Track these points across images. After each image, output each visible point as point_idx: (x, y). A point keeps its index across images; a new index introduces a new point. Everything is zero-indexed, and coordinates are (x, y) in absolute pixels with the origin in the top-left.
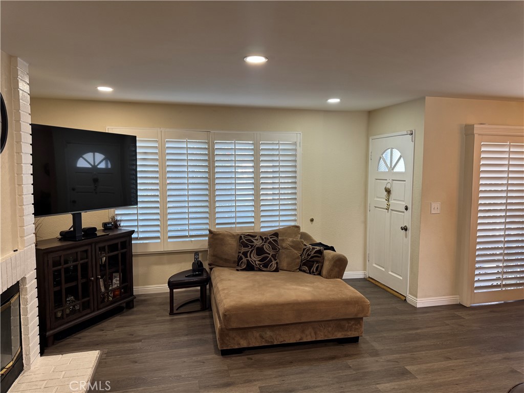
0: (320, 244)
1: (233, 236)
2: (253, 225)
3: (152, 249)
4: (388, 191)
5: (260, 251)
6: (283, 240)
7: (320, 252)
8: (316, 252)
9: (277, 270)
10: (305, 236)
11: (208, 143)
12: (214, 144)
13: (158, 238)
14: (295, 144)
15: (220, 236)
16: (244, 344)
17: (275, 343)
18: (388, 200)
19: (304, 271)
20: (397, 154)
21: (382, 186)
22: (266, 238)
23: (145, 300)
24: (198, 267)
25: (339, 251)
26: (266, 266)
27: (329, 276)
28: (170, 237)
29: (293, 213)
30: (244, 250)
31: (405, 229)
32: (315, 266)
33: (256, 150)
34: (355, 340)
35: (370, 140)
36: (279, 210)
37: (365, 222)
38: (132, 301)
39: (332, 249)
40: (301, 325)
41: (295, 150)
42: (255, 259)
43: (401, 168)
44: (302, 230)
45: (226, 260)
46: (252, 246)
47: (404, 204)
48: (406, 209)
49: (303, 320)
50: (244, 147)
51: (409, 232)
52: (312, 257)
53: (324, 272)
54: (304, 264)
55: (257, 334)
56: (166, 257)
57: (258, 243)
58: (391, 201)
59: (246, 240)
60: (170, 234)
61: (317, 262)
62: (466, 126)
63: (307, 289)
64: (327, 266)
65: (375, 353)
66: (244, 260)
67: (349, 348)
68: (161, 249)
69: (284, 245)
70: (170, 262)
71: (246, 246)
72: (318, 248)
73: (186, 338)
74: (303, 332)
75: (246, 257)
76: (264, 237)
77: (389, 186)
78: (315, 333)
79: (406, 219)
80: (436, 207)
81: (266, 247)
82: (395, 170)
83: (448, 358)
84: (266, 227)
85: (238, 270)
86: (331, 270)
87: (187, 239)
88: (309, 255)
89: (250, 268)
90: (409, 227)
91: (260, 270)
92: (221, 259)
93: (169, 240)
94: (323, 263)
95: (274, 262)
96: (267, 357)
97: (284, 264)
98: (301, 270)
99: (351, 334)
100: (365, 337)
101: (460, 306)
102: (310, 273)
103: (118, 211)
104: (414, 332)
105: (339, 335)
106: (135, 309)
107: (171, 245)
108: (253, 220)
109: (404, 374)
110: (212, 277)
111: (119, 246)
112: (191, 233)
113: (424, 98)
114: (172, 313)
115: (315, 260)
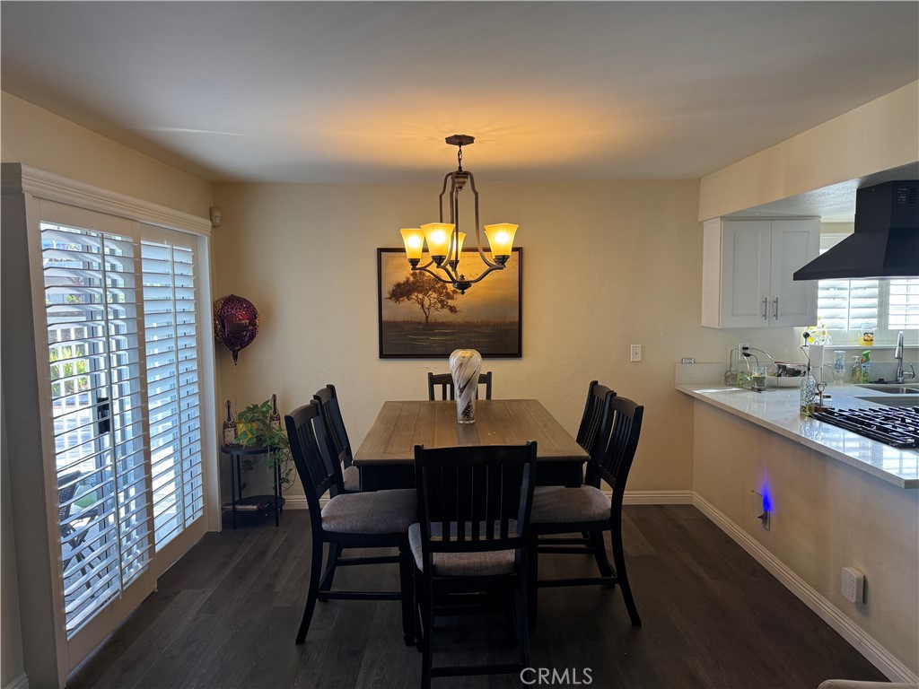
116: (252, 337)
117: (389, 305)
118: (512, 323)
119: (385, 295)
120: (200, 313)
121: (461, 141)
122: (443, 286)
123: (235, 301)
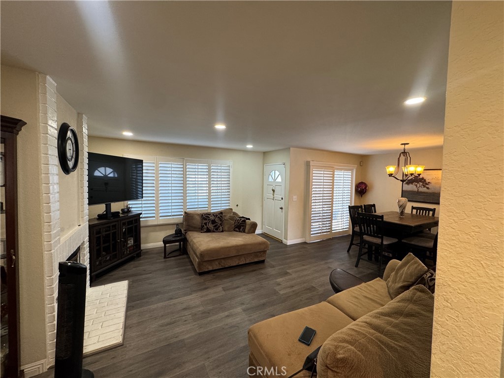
0: (243, 217)
1: (198, 215)
2: (207, 209)
3: (150, 223)
4: (274, 191)
5: (213, 222)
6: (225, 216)
7: (244, 221)
8: (242, 221)
9: (222, 231)
10: (235, 213)
11: (183, 165)
12: (186, 165)
13: (154, 217)
14: (229, 166)
15: (191, 215)
16: (210, 268)
17: (226, 267)
18: (273, 195)
19: (237, 231)
20: (277, 173)
21: (271, 188)
22: (217, 215)
23: (147, 252)
24: (178, 232)
25: (252, 220)
26: (217, 229)
27: (249, 233)
28: (161, 216)
29: (228, 202)
30: (204, 221)
32: (242, 228)
33: (209, 169)
34: (263, 262)
35: (265, 166)
36: (221, 201)
37: (262, 206)
38: (140, 252)
39: (249, 219)
40: (238, 256)
41: (229, 169)
42: (211, 226)
43: (279, 180)
44: (233, 211)
45: (195, 228)
46: (209, 219)
47: (281, 197)
48: (282, 199)
49: (240, 254)
50: (202, 167)
51: (283, 210)
52: (240, 224)
53: (246, 231)
54: (236, 227)
55: (217, 263)
56: (158, 227)
57: (212, 218)
58: (275, 196)
59: (205, 217)
60: (160, 215)
62: (307, 161)
63: (240, 239)
64: (247, 227)
65: (273, 267)
66: (205, 227)
67: (261, 266)
68: (156, 223)
69: (226, 218)
70: (160, 230)
71: (206, 219)
72: (243, 219)
73: (177, 269)
74: (239, 260)
75: (206, 225)
76: (215, 215)
77: (274, 188)
78: (245, 260)
79: (282, 204)
80: (295, 198)
81: (217, 219)
82: (276, 181)
83: (304, 265)
84: (215, 209)
85: (202, 232)
86: (250, 229)
87: (170, 217)
88: (238, 223)
89: (208, 231)
90: (283, 207)
91: (213, 232)
92: (192, 227)
93: (160, 218)
94: (245, 226)
95: (221, 227)
96: (222, 274)
97: (226, 228)
98: (235, 231)
99: (262, 259)
100: (267, 260)
101: (305, 243)
102: (240, 232)
103: (129, 202)
104: (288, 256)
105: (256, 260)
106: (142, 257)
107: (162, 221)
108: (207, 206)
109: (286, 274)
110: (188, 237)
111: (134, 221)
112: (173, 214)
113: (290, 148)
114: (165, 257)
115: (242, 225)
117: (405, 186)
120: (352, 185)
121: (405, 144)
122: (425, 180)
123: (362, 183)
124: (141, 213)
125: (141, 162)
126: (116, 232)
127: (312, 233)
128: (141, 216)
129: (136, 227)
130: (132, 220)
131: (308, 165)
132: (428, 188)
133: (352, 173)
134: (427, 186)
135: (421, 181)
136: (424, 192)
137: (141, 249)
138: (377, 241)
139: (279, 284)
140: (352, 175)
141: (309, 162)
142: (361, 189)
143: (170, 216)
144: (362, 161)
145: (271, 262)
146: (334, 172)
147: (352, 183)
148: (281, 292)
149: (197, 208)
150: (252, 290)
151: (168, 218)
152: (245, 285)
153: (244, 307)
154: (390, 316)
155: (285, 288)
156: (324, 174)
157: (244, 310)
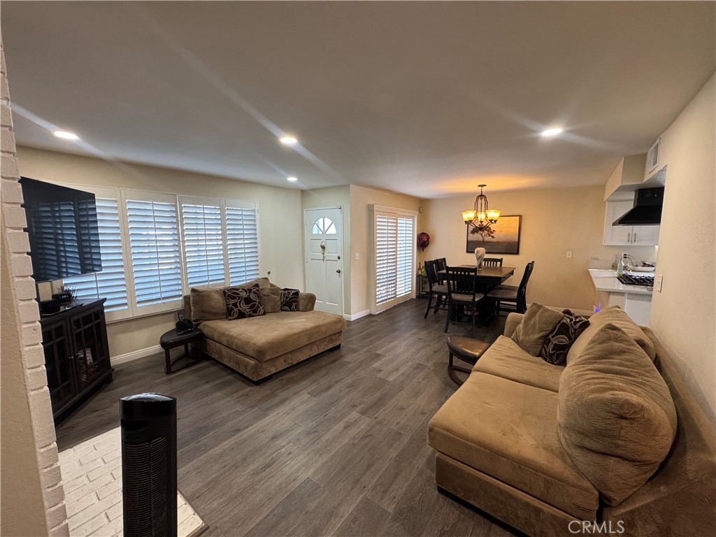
1: (217, 292)
3: (118, 318)
4: (323, 248)
5: (248, 301)
6: (262, 289)
7: (296, 294)
8: (294, 294)
9: (264, 314)
11: (175, 206)
12: (181, 208)
13: (126, 304)
14: (254, 211)
15: (205, 293)
16: (273, 371)
17: (295, 363)
18: (323, 254)
19: (287, 310)
20: (328, 222)
21: (319, 244)
22: (250, 290)
23: (121, 371)
24: (183, 326)
26: (255, 312)
27: (305, 310)
28: (139, 302)
29: (255, 268)
30: (232, 302)
31: (339, 272)
32: (294, 304)
33: (223, 215)
34: (338, 347)
35: (305, 210)
36: (245, 266)
37: (304, 271)
38: (111, 374)
41: (255, 216)
42: (244, 308)
43: (332, 230)
44: (268, 281)
45: (215, 314)
46: (239, 298)
47: (337, 255)
48: (339, 258)
49: (313, 341)
50: (209, 211)
51: (342, 274)
52: (291, 299)
53: (301, 308)
54: (285, 305)
55: (281, 360)
56: (133, 324)
57: (244, 294)
58: (326, 254)
59: (230, 294)
60: (138, 299)
61: (295, 302)
62: (369, 205)
64: (302, 303)
65: (355, 351)
66: (235, 310)
68: (130, 316)
69: (264, 293)
70: (139, 328)
71: (233, 298)
72: (293, 292)
74: (311, 350)
75: (237, 307)
76: (248, 289)
77: (323, 244)
78: (318, 349)
79: (339, 265)
80: (357, 256)
81: (252, 296)
82: (327, 233)
83: (390, 342)
84: (239, 280)
85: (230, 320)
86: (305, 305)
87: (160, 302)
88: (287, 298)
89: (241, 315)
90: (341, 270)
91: (250, 316)
92: (210, 313)
93: (138, 306)
94: (299, 301)
95: (261, 308)
96: (292, 374)
97: (268, 308)
98: (282, 310)
99: (336, 344)
100: (342, 344)
101: (370, 316)
102: (291, 311)
104: (362, 334)
105: (331, 346)
106: (115, 382)
107: (141, 310)
108: (223, 277)
109: (378, 356)
110: (206, 331)
111: (93, 317)
112: (164, 295)
113: (349, 185)
114: (169, 372)
115: (292, 302)
116: (428, 244)
117: (470, 235)
118: (515, 242)
119: (469, 232)
120: (413, 237)
121: (482, 186)
122: (490, 229)
123: (423, 234)
124: (105, 300)
125: (91, 197)
126: (64, 340)
127: (378, 301)
128: (105, 304)
129: (98, 326)
130: (91, 315)
131: (370, 209)
132: (493, 237)
133: (413, 221)
134: (492, 235)
135: (486, 230)
136: (489, 242)
137: (112, 365)
138: (468, 298)
139: (380, 371)
140: (413, 224)
141: (373, 206)
142: (423, 242)
143: (159, 299)
144: (422, 205)
145: (349, 346)
146: (397, 220)
147: (413, 234)
148: (391, 379)
149: (207, 281)
150: (351, 386)
151: (155, 303)
152: (337, 382)
153: (358, 409)
154: (606, 358)
155: (391, 373)
156: (388, 222)
157: (363, 413)
